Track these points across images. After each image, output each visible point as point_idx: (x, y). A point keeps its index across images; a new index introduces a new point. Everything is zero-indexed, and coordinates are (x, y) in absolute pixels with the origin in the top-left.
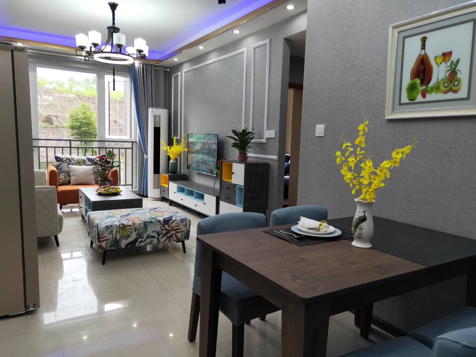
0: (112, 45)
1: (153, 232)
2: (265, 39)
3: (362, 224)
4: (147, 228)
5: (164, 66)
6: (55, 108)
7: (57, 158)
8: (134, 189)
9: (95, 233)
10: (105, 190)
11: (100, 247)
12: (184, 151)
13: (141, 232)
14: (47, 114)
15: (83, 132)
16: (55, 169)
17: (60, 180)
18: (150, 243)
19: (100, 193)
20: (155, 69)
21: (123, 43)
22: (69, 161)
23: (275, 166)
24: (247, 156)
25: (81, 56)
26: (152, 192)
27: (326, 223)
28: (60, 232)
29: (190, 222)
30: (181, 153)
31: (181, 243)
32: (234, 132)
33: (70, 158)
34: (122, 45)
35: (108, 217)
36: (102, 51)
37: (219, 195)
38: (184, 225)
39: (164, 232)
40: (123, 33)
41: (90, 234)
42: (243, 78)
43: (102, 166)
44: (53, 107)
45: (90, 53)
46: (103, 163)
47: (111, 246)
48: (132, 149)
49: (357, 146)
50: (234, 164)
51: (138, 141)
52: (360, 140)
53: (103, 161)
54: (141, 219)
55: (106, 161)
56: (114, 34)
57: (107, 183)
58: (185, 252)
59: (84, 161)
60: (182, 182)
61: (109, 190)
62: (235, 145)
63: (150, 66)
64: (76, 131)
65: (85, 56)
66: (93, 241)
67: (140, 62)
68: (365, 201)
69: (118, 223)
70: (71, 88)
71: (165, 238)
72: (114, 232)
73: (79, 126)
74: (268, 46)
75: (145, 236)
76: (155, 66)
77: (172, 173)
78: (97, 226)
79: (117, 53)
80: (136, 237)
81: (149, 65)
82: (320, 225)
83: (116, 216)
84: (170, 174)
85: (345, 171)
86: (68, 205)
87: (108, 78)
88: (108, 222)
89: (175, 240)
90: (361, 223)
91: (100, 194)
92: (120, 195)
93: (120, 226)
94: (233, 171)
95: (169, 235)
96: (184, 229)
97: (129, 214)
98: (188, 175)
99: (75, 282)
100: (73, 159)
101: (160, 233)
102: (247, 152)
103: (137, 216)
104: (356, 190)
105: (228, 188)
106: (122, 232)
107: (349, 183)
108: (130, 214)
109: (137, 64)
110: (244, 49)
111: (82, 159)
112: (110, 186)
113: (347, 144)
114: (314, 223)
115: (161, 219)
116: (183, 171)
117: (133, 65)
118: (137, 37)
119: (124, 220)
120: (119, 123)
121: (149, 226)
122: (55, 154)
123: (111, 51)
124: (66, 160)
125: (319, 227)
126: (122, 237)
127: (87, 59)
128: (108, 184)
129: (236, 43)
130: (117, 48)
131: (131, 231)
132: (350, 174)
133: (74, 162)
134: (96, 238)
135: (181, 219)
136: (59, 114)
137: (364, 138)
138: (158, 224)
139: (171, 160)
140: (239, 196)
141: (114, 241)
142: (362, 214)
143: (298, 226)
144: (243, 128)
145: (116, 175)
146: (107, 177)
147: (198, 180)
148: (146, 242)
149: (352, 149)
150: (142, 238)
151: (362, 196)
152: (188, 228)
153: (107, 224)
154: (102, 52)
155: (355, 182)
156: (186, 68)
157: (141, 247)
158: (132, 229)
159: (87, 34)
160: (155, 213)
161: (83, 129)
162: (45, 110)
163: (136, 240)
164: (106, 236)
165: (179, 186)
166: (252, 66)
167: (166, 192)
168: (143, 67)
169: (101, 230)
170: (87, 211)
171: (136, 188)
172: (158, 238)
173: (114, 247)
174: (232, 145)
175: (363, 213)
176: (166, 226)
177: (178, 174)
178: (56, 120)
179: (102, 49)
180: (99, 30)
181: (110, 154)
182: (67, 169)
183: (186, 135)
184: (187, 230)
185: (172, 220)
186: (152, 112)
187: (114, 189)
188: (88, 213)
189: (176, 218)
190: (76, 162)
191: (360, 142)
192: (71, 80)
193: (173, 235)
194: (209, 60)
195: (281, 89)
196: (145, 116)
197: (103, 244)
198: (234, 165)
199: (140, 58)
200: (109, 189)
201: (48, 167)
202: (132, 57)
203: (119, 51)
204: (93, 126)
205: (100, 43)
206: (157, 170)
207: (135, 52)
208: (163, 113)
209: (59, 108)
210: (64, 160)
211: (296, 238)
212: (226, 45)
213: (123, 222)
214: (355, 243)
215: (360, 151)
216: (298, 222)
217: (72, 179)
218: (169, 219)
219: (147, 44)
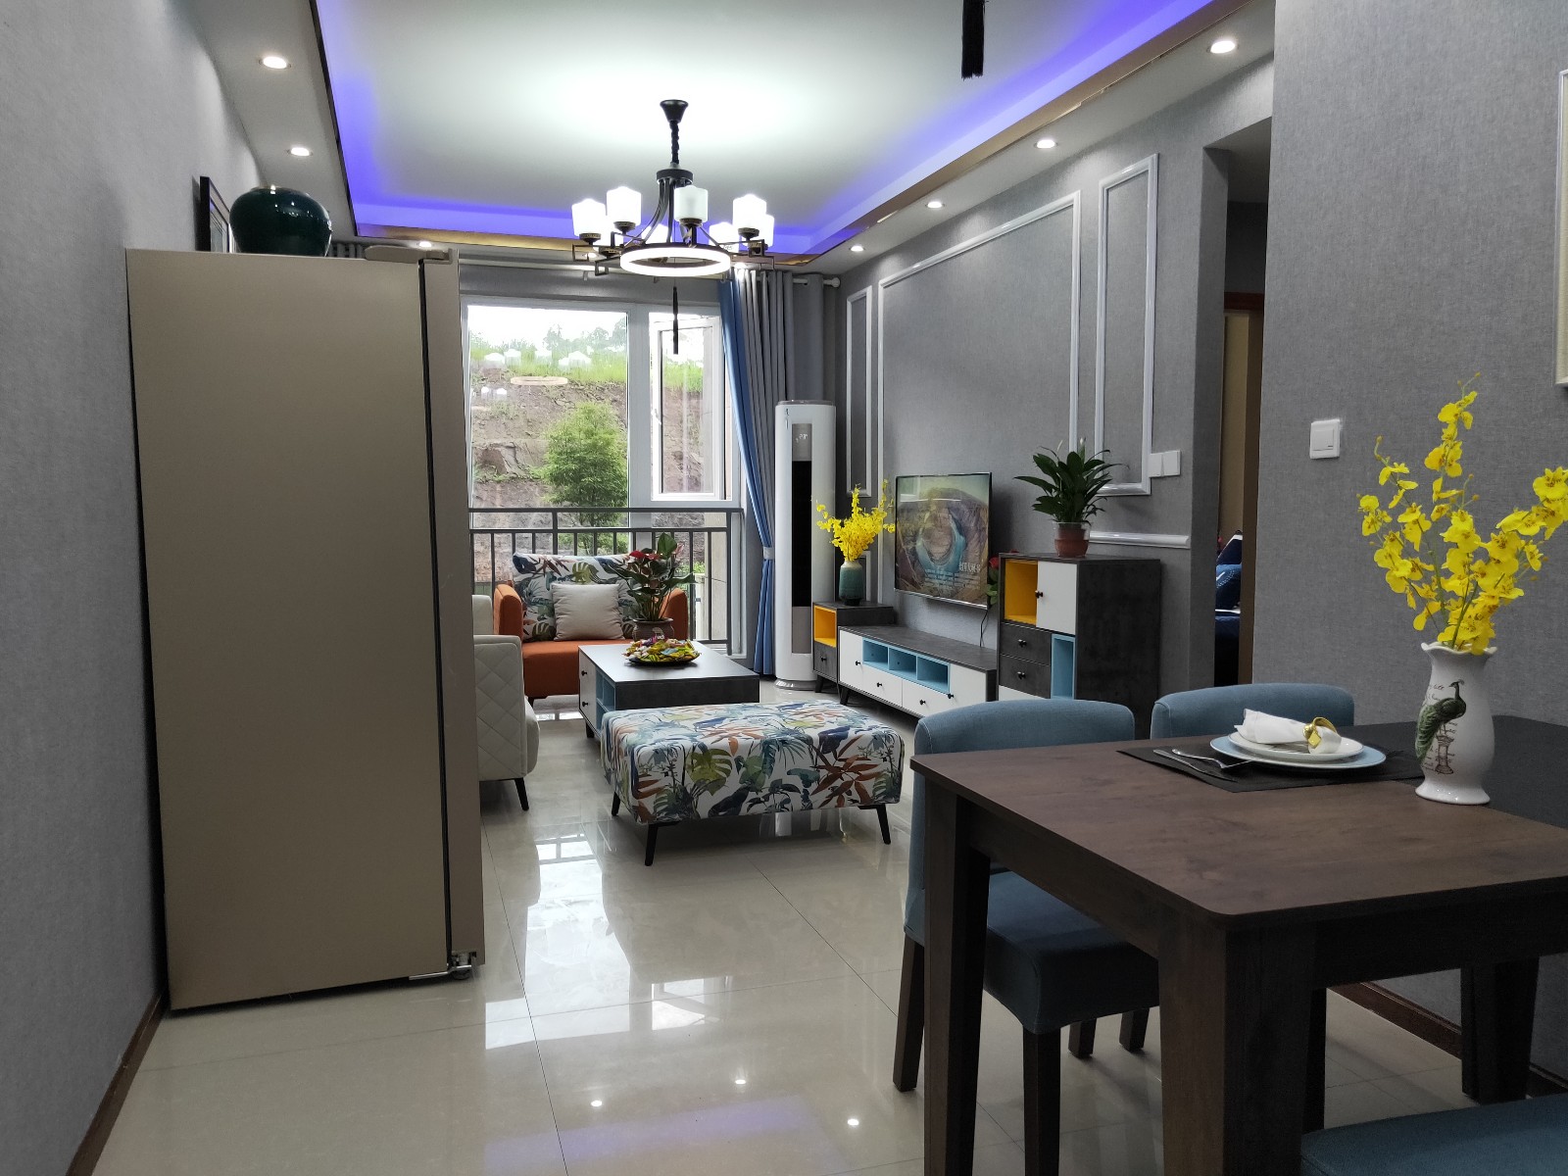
0: (671, 223)
1: (789, 773)
2: (1142, 156)
3: (1448, 726)
4: (773, 761)
5: (820, 271)
6: (510, 424)
7: (518, 562)
8: (735, 655)
9: (624, 773)
10: (651, 652)
11: (639, 811)
12: (885, 531)
13: (756, 771)
14: (488, 443)
15: (588, 490)
16: (513, 592)
17: (526, 627)
18: (782, 807)
19: (636, 658)
20: (794, 284)
21: (702, 213)
22: (552, 570)
23: (1181, 569)
24: (1086, 538)
25: (586, 262)
26: (789, 663)
27: (1330, 728)
28: (530, 770)
29: (902, 745)
30: (876, 538)
31: (875, 811)
32: (1043, 462)
33: (553, 562)
34: (699, 221)
35: (661, 725)
36: (644, 241)
37: (994, 667)
38: (885, 755)
39: (824, 773)
40: (699, 186)
41: (612, 776)
42: (1070, 290)
43: (640, 579)
44: (504, 420)
45: (610, 254)
46: (646, 571)
47: (669, 811)
48: (728, 530)
49: (1435, 475)
50: (1042, 565)
51: (744, 506)
52: (1445, 455)
53: (646, 566)
54: (754, 733)
55: (654, 564)
56: (678, 192)
57: (656, 630)
58: (887, 840)
59: (592, 568)
60: (882, 630)
61: (663, 650)
62: (1045, 505)
63: (780, 274)
64: (566, 488)
65: (597, 263)
66: (621, 797)
67: (750, 266)
68: (1460, 648)
69: (688, 744)
70: (555, 359)
71: (827, 792)
72: (678, 769)
73: (574, 472)
74: (1151, 178)
75: (768, 783)
76: (796, 275)
77: (847, 604)
78: (631, 751)
79: (683, 244)
80: (740, 786)
81: (777, 271)
82: (1309, 733)
83: (682, 723)
84: (842, 606)
85: (1390, 556)
86: (551, 698)
87: (660, 320)
88: (661, 738)
89: (857, 801)
90: (1447, 721)
91: (637, 664)
92: (695, 665)
93: (696, 751)
94: (1039, 589)
95: (838, 783)
96: (883, 767)
97: (720, 720)
98: (897, 608)
99: (574, 906)
100: (562, 565)
101: (811, 778)
102: (1085, 526)
103: (741, 723)
104: (1430, 616)
105: (1025, 644)
106: (702, 768)
107: (1403, 596)
108: (723, 719)
109: (743, 272)
110: (1074, 197)
111: (585, 564)
112: (665, 640)
113: (1393, 470)
114: (1289, 729)
115: (814, 734)
116: (885, 594)
117: (729, 277)
118: (740, 193)
119: (706, 733)
120: (690, 459)
121: (777, 754)
122: (514, 551)
123: (669, 239)
124: (544, 568)
125: (1304, 739)
126: (703, 785)
127: (601, 269)
128: (659, 634)
129: (1046, 179)
130: (685, 229)
131: (727, 766)
132: (1405, 564)
133: (564, 573)
134: (628, 786)
135: (875, 737)
136: (520, 441)
137: (1458, 447)
138: (807, 751)
139: (845, 563)
140: (1060, 669)
141: (677, 796)
142: (1451, 693)
143: (1234, 738)
144: (1073, 448)
145: (682, 610)
146: (658, 612)
147: (930, 622)
148: (771, 802)
149: (1412, 485)
150: (757, 791)
151: (1446, 636)
152: (896, 764)
153: (658, 745)
154: (644, 245)
155: (1424, 591)
156: (889, 271)
157: (756, 817)
158: (728, 762)
159: (603, 199)
160: (797, 718)
161: (587, 480)
162: (483, 431)
163: (739, 797)
164: (656, 781)
165: (870, 641)
166: (1099, 249)
167: (831, 663)
168: (759, 279)
169: (643, 761)
170: (601, 712)
171: (741, 652)
172: (806, 791)
173: (679, 813)
174: (1034, 506)
175: (1454, 689)
176: (830, 757)
177: (868, 606)
178: (512, 460)
179: (643, 236)
180: (635, 184)
181: (664, 545)
182: (546, 595)
183: (889, 483)
184: (892, 772)
185: (845, 737)
186: (784, 415)
187: (677, 649)
188: (606, 715)
189: (859, 734)
190: (571, 573)
191: (1443, 460)
192: (553, 337)
193: (849, 784)
194: (959, 242)
195: (1196, 315)
196: (765, 431)
197: (649, 803)
198: (1043, 568)
199: (750, 253)
200: (664, 647)
201: (496, 590)
202: (726, 252)
203: (689, 239)
204: (614, 471)
205: (637, 221)
206: (801, 595)
207: (736, 237)
208: (818, 416)
209: (521, 422)
210: (538, 567)
211: (1224, 771)
212: (1013, 189)
213: (702, 741)
214: (1426, 790)
215: (1444, 488)
216: (1236, 726)
217: (561, 621)
218: (839, 734)
219: (770, 211)
